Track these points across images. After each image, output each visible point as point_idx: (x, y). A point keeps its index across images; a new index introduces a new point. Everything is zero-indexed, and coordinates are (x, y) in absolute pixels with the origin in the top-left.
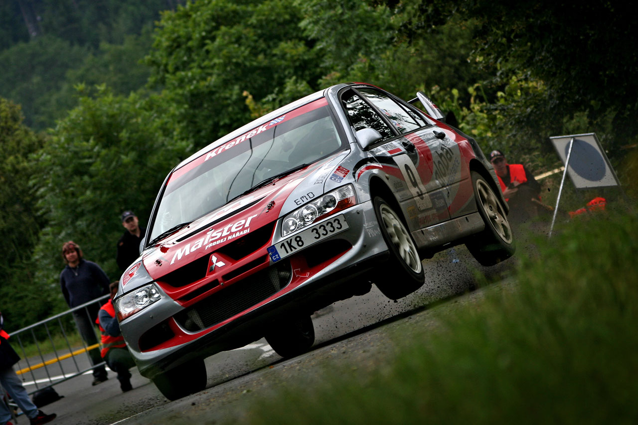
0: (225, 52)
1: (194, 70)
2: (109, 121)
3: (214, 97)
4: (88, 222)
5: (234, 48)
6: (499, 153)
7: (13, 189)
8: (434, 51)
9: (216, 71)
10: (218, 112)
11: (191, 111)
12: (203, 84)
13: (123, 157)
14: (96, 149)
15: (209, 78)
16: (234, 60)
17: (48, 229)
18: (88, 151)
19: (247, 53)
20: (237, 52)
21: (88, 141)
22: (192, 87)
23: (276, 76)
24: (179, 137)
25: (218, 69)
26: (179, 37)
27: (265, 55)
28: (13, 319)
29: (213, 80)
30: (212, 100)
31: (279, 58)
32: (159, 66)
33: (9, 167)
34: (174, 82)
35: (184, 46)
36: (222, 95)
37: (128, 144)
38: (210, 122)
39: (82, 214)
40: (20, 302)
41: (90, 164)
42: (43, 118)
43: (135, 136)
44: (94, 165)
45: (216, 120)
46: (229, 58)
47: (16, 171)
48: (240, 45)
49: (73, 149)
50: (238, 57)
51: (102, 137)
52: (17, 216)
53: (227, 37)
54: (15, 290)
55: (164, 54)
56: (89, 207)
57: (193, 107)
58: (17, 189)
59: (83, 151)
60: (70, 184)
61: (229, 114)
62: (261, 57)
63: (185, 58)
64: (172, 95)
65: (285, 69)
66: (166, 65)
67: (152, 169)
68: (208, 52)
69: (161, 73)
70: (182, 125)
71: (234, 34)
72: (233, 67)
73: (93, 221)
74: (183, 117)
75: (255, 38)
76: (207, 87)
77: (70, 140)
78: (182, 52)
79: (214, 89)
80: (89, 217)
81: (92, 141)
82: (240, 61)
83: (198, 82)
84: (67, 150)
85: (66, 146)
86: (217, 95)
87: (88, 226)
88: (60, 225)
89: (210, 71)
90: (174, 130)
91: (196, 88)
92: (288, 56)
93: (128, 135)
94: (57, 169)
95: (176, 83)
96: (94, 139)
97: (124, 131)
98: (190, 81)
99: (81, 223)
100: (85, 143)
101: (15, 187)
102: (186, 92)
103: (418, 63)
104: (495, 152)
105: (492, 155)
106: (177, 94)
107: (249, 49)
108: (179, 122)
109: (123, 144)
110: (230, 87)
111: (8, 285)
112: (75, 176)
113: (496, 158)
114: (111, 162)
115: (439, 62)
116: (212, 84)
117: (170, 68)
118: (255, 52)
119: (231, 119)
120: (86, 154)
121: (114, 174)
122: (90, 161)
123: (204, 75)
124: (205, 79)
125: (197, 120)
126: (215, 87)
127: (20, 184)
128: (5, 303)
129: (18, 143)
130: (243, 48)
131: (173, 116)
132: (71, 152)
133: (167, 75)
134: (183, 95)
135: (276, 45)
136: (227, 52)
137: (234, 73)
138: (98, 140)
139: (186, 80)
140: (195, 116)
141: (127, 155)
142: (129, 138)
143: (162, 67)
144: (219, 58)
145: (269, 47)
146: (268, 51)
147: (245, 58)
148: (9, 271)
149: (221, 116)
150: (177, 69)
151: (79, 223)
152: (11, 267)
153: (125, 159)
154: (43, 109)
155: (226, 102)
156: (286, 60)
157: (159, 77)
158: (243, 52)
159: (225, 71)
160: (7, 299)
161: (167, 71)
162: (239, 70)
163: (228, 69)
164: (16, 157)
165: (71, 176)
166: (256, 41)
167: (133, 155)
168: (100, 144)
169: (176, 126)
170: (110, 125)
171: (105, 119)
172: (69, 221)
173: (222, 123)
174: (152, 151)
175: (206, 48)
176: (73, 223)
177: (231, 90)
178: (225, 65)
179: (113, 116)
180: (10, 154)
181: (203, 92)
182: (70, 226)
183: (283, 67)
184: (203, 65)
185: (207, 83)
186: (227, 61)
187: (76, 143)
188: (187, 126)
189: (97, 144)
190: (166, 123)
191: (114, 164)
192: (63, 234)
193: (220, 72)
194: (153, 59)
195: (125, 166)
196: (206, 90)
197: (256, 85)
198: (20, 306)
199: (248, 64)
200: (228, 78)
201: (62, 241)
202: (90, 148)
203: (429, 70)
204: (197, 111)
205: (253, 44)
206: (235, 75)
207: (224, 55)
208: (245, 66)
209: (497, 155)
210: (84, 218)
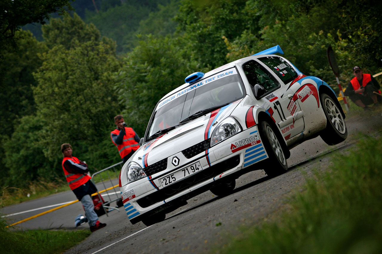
0: (216, 12)
1: (200, 22)
2: (155, 53)
3: (211, 36)
4: (146, 106)
5: (221, 10)
6: (358, 68)
7: (107, 89)
8: (326, 9)
9: (212, 23)
10: (213, 45)
11: (200, 44)
12: (205, 30)
13: (163, 71)
14: (149, 68)
15: (209, 27)
16: (221, 17)
17: (124, 111)
18: (145, 69)
19: (228, 12)
20: (222, 12)
21: (144, 64)
22: (200, 32)
23: (243, 24)
24: (194, 58)
25: (213, 22)
26: (192, 6)
27: (237, 13)
28: (110, 157)
29: (210, 28)
30: (210, 38)
31: (244, 15)
32: (182, 21)
33: (105, 78)
34: (190, 29)
35: (194, 11)
36: (216, 35)
37: (165, 65)
38: (210, 50)
39: (142, 102)
40: (112, 148)
41: (145, 76)
42: (128, 46)
43: (169, 60)
44: (148, 76)
45: (213, 48)
46: (219, 15)
47: (109, 80)
48: (224, 9)
49: (136, 68)
50: (223, 15)
51: (151, 61)
52: (110, 103)
53: (217, 5)
54: (110, 142)
55: (185, 14)
56: (146, 98)
57: (201, 42)
58: (109, 89)
59: (142, 69)
60: (135, 87)
61: (219, 45)
62: (235, 14)
63: (195, 17)
64: (189, 36)
65: (248, 20)
66: (186, 21)
67: (178, 77)
68: (207, 13)
69: (183, 25)
70: (195, 52)
71: (221, 3)
72: (221, 20)
73: (148, 105)
74: (196, 47)
75: (232, 4)
76: (208, 31)
77: (135, 63)
78: (194, 14)
79: (211, 32)
80: (146, 103)
81: (146, 64)
82: (224, 17)
83: (203, 29)
84: (133, 69)
85: (133, 66)
86: (213, 36)
87: (146, 108)
88: (131, 108)
89: (209, 23)
90: (191, 55)
91: (202, 32)
92: (249, 14)
93: (165, 60)
94: (128, 79)
95: (191, 30)
96: (147, 63)
97: (163, 58)
98: (199, 29)
99: (142, 107)
100: (142, 65)
101: (108, 88)
102: (196, 34)
103: (317, 15)
104: (356, 67)
105: (355, 69)
106: (192, 36)
107: (229, 10)
108: (193, 50)
109: (162, 65)
110: (220, 31)
111: (106, 139)
112: (138, 83)
113: (356, 70)
114: (156, 74)
115: (329, 15)
116: (210, 29)
117: (188, 22)
118: (232, 12)
119: (221, 48)
120: (143, 71)
121: (158, 81)
122: (145, 74)
123: (206, 25)
124: (206, 27)
125: (203, 49)
126: (212, 31)
127: (111, 87)
128: (105, 149)
129: (109, 65)
130: (225, 10)
131: (190, 47)
132: (135, 69)
133: (187, 26)
134: (195, 36)
135: (243, 8)
136: (217, 13)
137: (221, 23)
138: (149, 63)
139: (196, 28)
140: (201, 47)
141: (165, 70)
142: (165, 62)
143: (184, 22)
144: (213, 16)
145: (239, 9)
146: (239, 11)
147: (227, 15)
148: (106, 132)
149: (215, 46)
150: (191, 23)
151: (141, 107)
152: (108, 130)
153: (164, 73)
154: (128, 41)
155: (217, 39)
156: (248, 16)
157: (182, 27)
158: (226, 12)
159: (216, 23)
160: (106, 147)
161: (186, 24)
162: (224, 22)
163: (218, 21)
164: (108, 73)
165: (136, 82)
166: (233, 6)
167: (168, 70)
168: (151, 66)
169: (192, 52)
170: (155, 55)
171: (152, 53)
172: (136, 106)
173: (216, 50)
174: (178, 68)
175: (206, 11)
176: (138, 107)
177: (220, 32)
178: (216, 19)
179: (157, 50)
180: (105, 71)
181: (205, 34)
182: (136, 109)
183: (247, 20)
184: (204, 20)
185: (207, 30)
186: (217, 17)
187: (138, 65)
188: (197, 52)
189: (149, 65)
190: (186, 52)
191: (158, 75)
192: (133, 113)
193: (214, 23)
194: (179, 18)
195: (164, 76)
196: (207, 33)
197: (233, 30)
198: (112, 150)
199: (228, 18)
200: (218, 26)
201: (132, 116)
202: (145, 68)
203: (324, 19)
204: (202, 44)
205: (231, 8)
206: (222, 25)
207: (215, 14)
208: (227, 19)
209: (357, 68)
210: (143, 104)
